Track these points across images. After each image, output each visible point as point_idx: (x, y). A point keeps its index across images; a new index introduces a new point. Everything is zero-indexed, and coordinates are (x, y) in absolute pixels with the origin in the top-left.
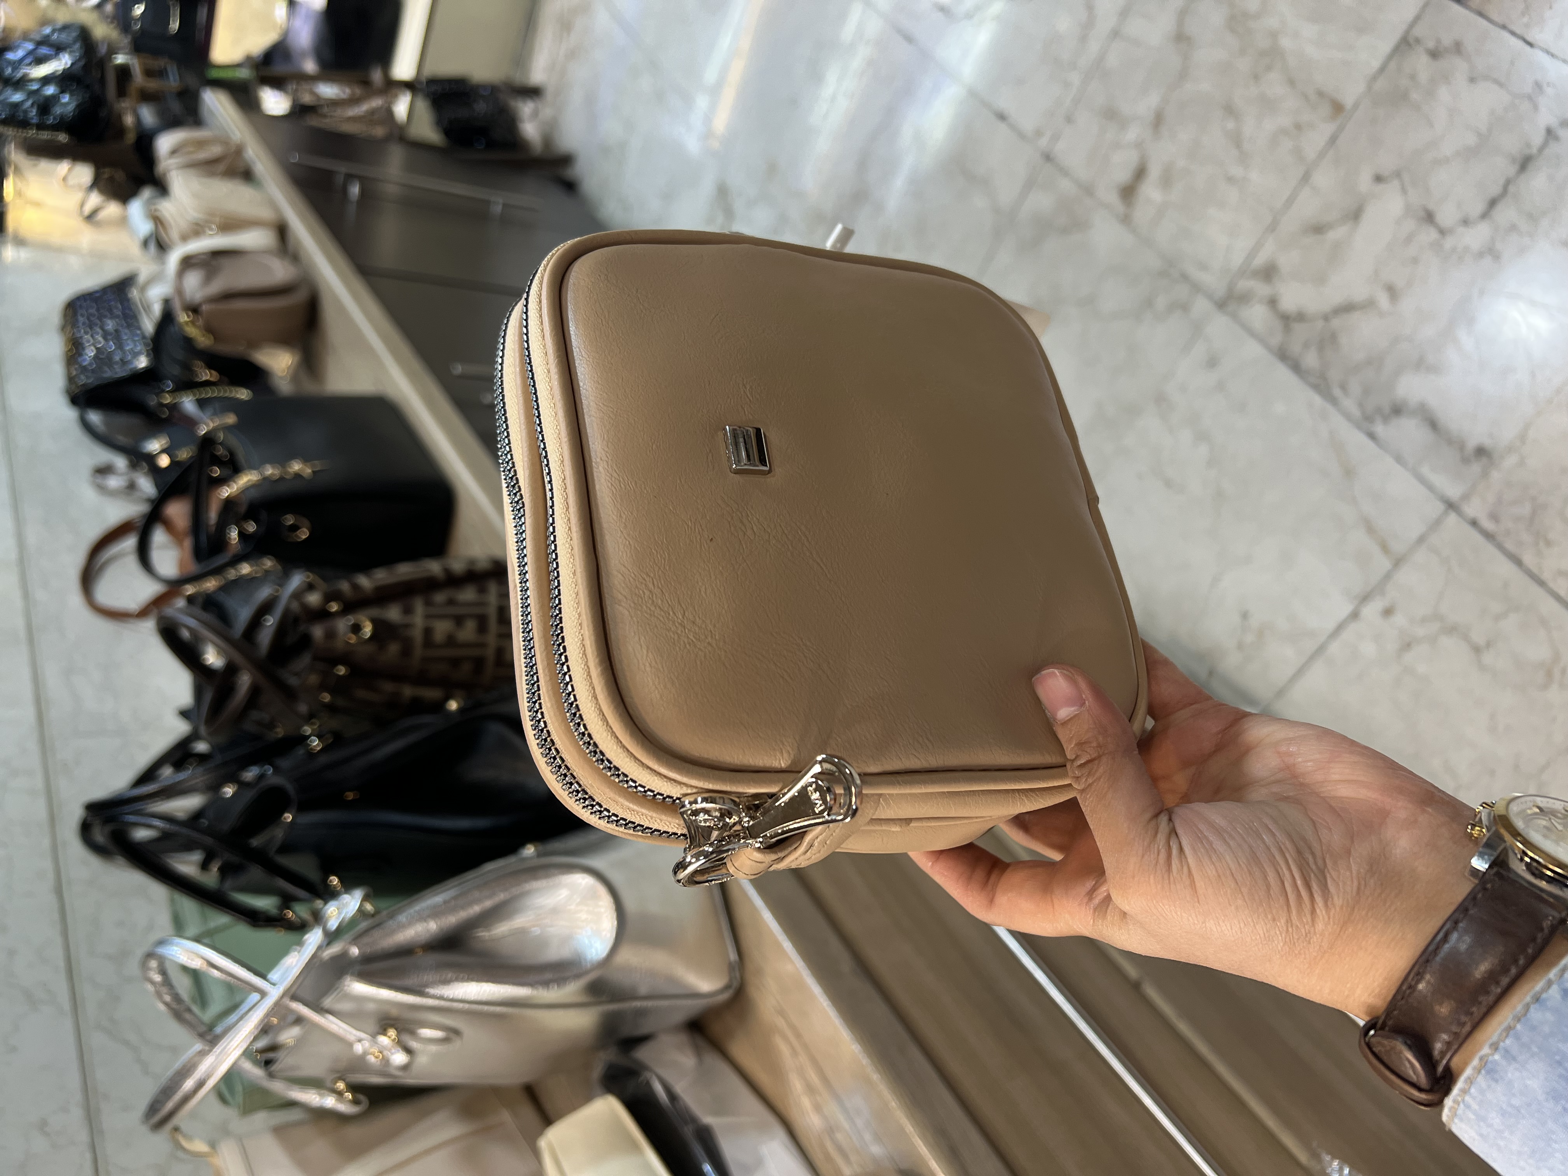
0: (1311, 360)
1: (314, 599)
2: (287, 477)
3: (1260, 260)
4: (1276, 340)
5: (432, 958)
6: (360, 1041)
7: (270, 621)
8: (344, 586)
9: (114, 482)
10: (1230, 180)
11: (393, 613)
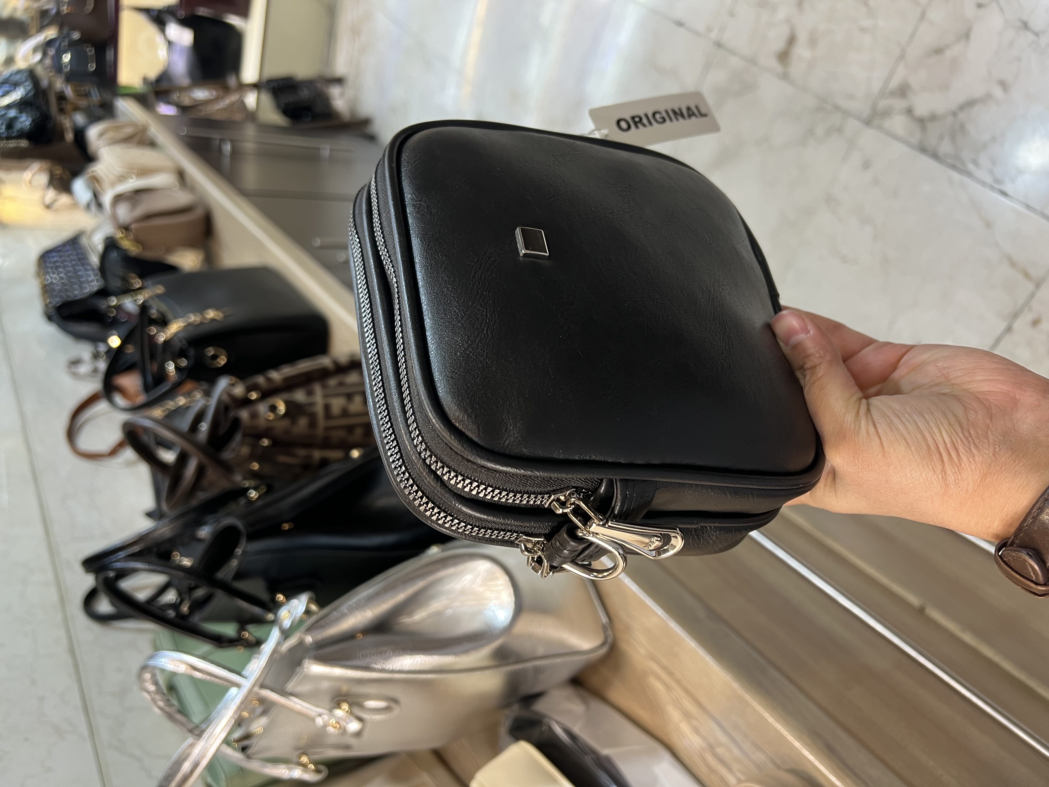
0: (946, 147)
1: (239, 390)
2: (206, 322)
3: (894, 83)
4: (915, 140)
5: (372, 639)
6: (320, 715)
7: (204, 427)
8: (260, 380)
9: (84, 369)
10: (863, 30)
11: (300, 396)
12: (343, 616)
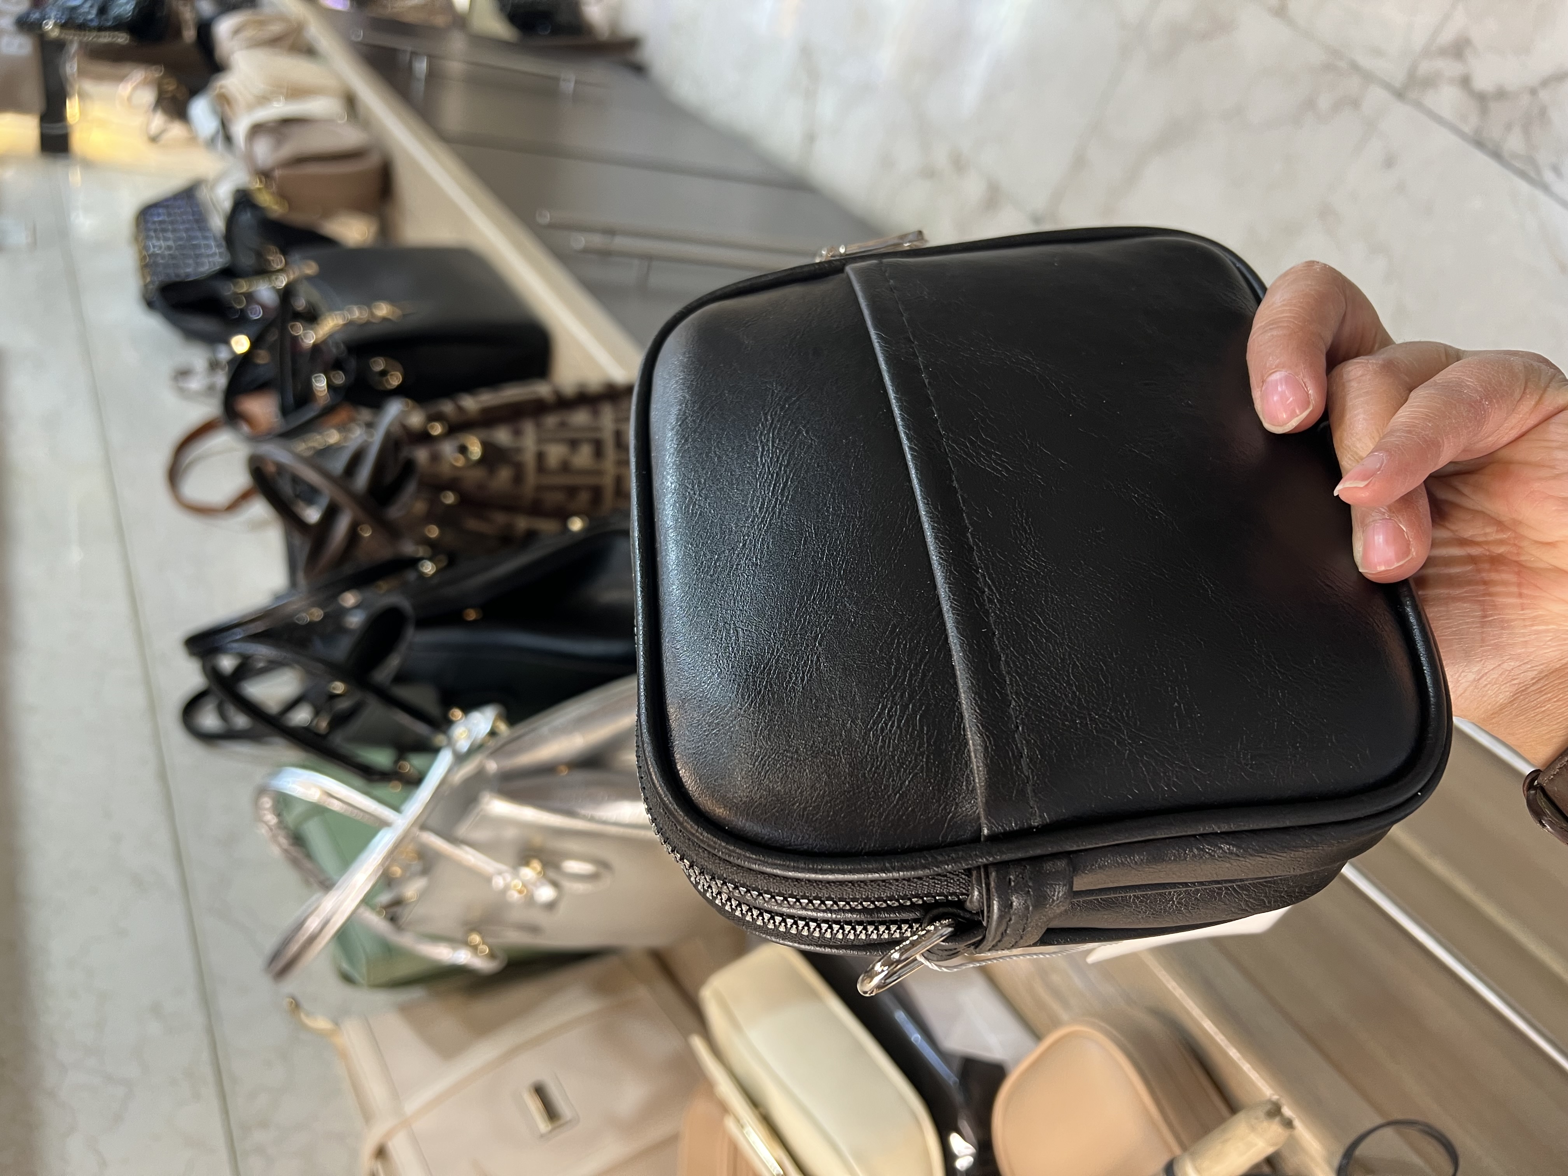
0: (1514, 143)
1: (416, 419)
2: (374, 321)
3: (1447, 36)
4: (1468, 127)
5: (580, 776)
6: (500, 873)
8: (448, 407)
9: (195, 384)
11: (502, 436)
12: (542, 740)
